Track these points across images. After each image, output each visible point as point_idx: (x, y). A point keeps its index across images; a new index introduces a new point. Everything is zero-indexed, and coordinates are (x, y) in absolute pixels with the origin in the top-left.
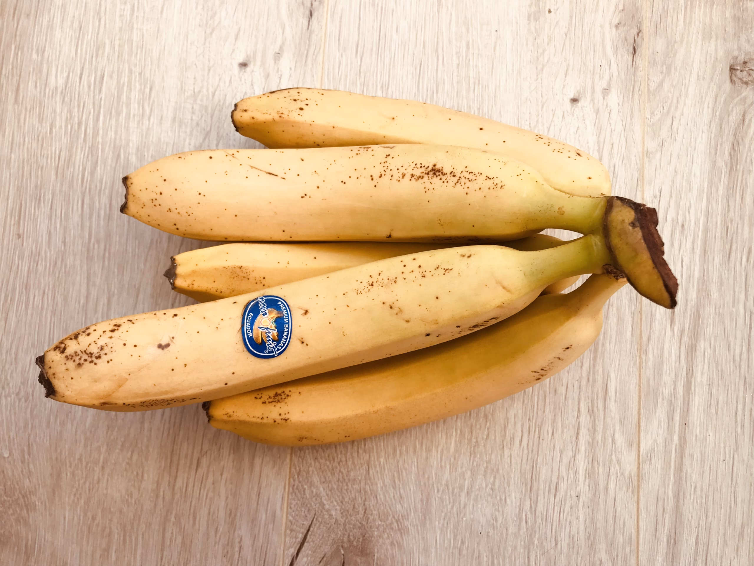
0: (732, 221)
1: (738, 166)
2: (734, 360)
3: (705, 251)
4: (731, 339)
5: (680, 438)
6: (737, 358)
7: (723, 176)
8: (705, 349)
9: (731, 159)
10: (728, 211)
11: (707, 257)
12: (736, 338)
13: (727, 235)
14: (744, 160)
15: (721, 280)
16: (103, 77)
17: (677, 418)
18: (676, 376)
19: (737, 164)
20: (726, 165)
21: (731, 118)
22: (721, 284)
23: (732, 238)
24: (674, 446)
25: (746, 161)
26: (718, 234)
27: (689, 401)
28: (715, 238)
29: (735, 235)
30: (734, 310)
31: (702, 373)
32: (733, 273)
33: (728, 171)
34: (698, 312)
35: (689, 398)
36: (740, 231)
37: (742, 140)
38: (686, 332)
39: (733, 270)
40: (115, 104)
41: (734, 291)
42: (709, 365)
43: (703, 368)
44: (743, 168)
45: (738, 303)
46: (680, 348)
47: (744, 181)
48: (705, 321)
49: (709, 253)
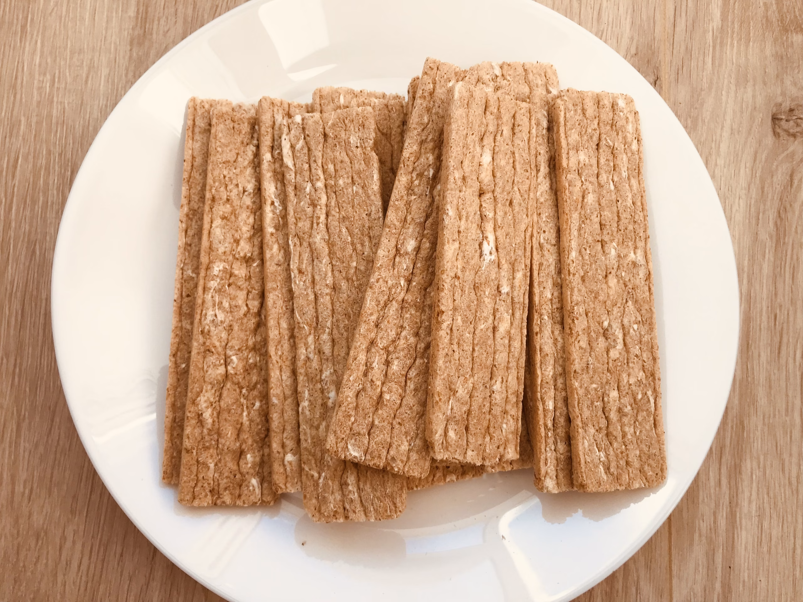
0: (781, 306)
1: (786, 239)
2: (790, 483)
3: (748, 344)
4: (786, 456)
5: (723, 586)
6: (794, 481)
7: (767, 251)
8: (752, 468)
9: (777, 229)
10: (776, 294)
11: (750, 353)
12: (791, 455)
13: (775, 324)
14: (793, 229)
15: (770, 381)
16: (17, 160)
17: (719, 559)
18: (717, 505)
19: (785, 235)
20: (771, 237)
21: (775, 179)
22: (770, 387)
23: (782, 328)
24: (716, 597)
25: (796, 232)
26: (764, 324)
27: (733, 538)
28: (760, 329)
29: (785, 325)
30: (788, 419)
31: (750, 502)
32: (785, 373)
33: (774, 245)
34: (742, 423)
35: (733, 534)
36: (791, 319)
37: (791, 205)
38: (727, 449)
39: (784, 368)
40: (30, 191)
41: (787, 395)
42: (758, 490)
43: (751, 495)
44: (793, 241)
45: (793, 411)
46: (720, 469)
47: (795, 257)
48: (752, 435)
49: (753, 348)
